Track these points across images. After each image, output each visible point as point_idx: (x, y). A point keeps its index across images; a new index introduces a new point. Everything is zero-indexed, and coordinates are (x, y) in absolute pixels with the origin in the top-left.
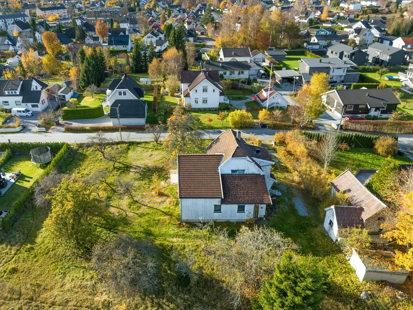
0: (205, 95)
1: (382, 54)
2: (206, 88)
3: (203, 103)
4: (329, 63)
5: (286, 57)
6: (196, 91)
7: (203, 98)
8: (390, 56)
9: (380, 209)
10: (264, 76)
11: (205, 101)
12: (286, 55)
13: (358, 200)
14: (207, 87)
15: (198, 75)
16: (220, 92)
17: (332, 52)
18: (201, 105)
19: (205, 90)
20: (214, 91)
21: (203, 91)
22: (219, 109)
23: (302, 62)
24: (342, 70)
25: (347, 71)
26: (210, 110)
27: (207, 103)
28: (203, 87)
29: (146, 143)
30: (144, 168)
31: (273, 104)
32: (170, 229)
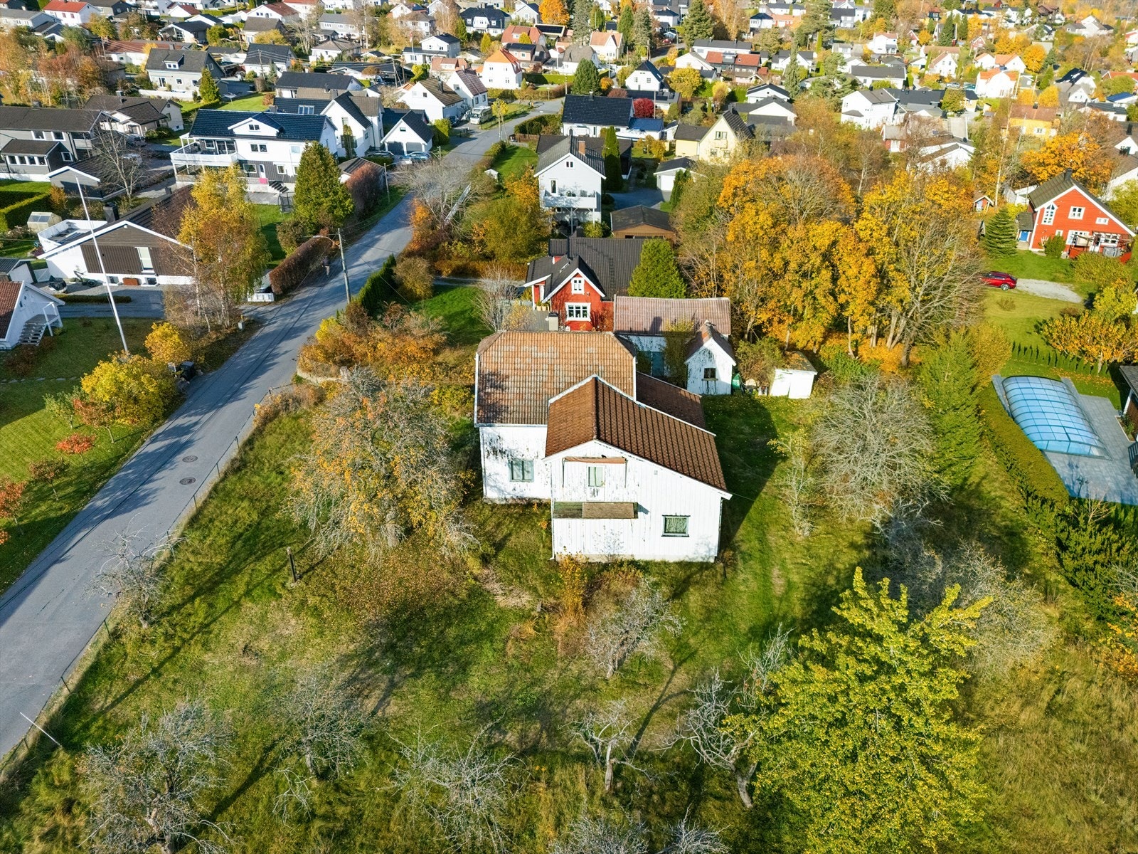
9: (727, 308)
29: (94, 672)
30: (370, 665)
31: (28, 326)
32: (742, 588)
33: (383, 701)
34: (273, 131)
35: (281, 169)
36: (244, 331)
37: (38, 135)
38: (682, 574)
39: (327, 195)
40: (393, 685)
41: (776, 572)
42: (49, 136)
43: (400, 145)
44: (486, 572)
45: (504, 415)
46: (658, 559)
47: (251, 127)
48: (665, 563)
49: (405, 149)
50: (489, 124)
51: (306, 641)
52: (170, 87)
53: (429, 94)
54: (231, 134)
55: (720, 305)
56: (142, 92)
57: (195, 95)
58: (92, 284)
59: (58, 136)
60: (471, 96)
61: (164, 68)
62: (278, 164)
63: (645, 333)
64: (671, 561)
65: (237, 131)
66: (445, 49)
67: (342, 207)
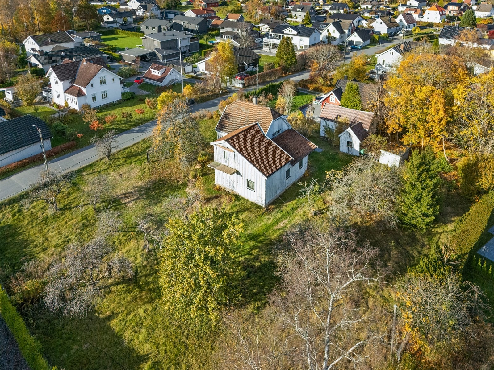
0: (104, 88)
1: (189, 24)
2: (104, 79)
3: (103, 98)
4: (173, 35)
5: (102, 37)
6: (92, 85)
7: (102, 93)
8: (198, 25)
9: (371, 117)
10: (109, 60)
11: (105, 96)
12: (101, 36)
13: (352, 119)
14: (105, 77)
15: (78, 67)
16: (120, 79)
17: (147, 27)
18: (101, 102)
19: (103, 82)
20: (113, 80)
21: (101, 84)
22: (123, 101)
23: (146, 38)
24: (187, 41)
25: (191, 41)
26: (114, 105)
27: (107, 97)
28: (100, 78)
29: (90, 166)
30: (139, 191)
31: (171, 81)
32: (265, 220)
33: (130, 202)
34: (296, 33)
35: (296, 46)
36: (221, 94)
37: (233, 30)
38: (249, 206)
39: (286, 55)
40: (138, 199)
41: (285, 221)
42: (236, 30)
43: (353, 42)
44: (194, 180)
45: (225, 129)
46: (246, 198)
47: (289, 31)
48: (248, 201)
49: (355, 43)
50: (407, 37)
51: (134, 178)
52: (297, 17)
53: (383, 23)
54: (283, 33)
55: (369, 115)
56: (287, 19)
57: (303, 20)
58: (205, 74)
59: (238, 31)
60: (406, 24)
61: (297, 11)
62: (295, 45)
63: (331, 120)
64: (250, 201)
65: (285, 32)
66: (417, 5)
67: (291, 60)
